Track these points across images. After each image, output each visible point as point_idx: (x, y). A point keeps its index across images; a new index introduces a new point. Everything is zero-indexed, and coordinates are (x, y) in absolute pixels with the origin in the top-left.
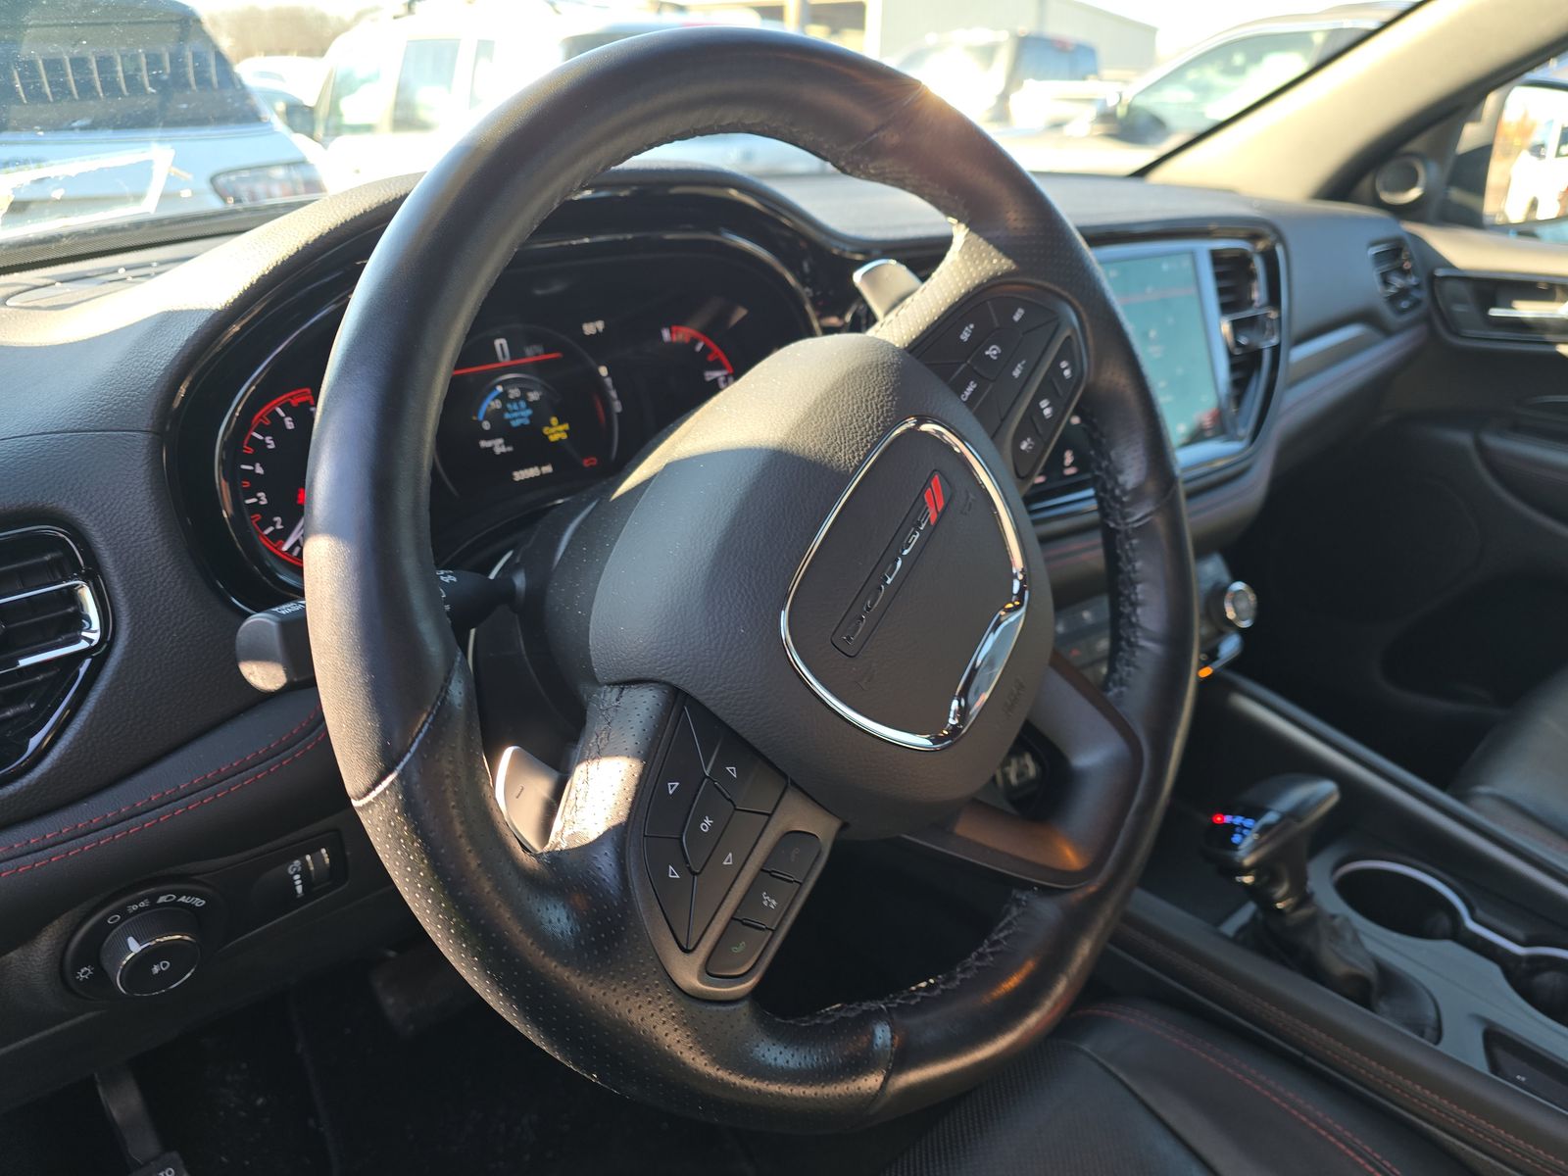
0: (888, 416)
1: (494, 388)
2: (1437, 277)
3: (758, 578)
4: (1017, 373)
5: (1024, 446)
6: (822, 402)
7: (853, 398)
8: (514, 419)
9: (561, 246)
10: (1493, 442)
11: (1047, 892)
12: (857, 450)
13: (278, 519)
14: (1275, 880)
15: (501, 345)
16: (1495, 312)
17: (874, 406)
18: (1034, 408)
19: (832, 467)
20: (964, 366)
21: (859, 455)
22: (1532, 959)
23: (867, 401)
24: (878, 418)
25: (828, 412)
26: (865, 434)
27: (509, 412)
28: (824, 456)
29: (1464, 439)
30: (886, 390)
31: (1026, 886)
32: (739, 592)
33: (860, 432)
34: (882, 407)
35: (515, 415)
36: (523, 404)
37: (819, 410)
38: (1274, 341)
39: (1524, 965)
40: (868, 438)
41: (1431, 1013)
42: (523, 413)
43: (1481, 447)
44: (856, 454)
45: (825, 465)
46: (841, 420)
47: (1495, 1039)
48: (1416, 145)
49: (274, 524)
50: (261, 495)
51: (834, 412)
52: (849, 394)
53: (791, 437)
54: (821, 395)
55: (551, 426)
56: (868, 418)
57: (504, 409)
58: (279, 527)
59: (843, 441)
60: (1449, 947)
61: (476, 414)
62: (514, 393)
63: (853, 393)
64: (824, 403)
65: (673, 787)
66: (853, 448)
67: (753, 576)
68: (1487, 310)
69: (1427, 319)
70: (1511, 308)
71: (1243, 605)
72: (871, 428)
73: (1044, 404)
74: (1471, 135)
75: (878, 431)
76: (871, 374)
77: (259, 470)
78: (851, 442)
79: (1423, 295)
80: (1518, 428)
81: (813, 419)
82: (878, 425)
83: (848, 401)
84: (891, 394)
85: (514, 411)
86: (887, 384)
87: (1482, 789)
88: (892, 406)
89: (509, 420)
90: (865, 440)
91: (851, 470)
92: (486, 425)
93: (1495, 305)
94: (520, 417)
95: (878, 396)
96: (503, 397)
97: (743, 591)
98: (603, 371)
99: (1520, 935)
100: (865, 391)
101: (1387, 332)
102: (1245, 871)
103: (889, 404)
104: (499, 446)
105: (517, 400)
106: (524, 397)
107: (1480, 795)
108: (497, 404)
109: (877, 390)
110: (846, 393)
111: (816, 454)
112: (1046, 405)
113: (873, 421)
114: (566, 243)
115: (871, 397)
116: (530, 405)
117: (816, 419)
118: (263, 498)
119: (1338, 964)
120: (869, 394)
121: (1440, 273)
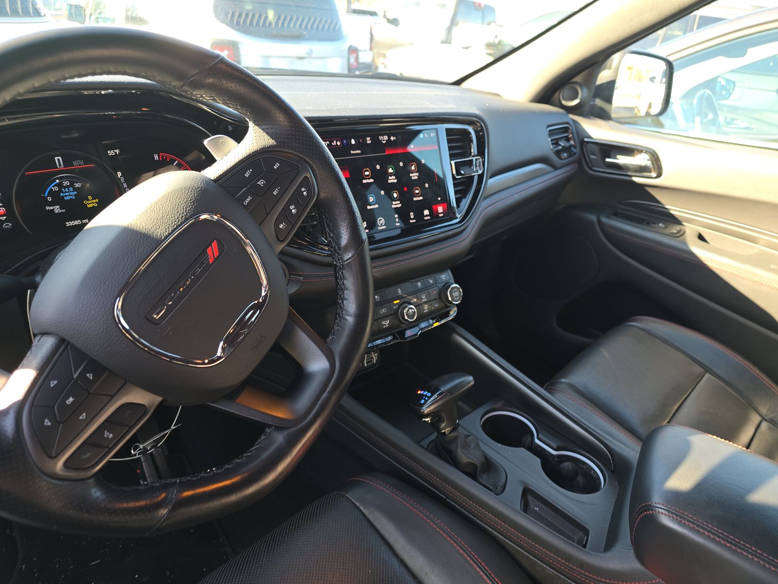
0: (188, 213)
1: (54, 180)
2: (584, 142)
3: (104, 287)
4: (275, 193)
5: (281, 226)
6: (155, 204)
7: (171, 203)
8: (66, 196)
10: (605, 220)
11: (279, 429)
12: (169, 228)
14: (441, 420)
15: (58, 159)
16: (608, 160)
17: (182, 208)
18: (286, 209)
19: (153, 236)
20: (245, 188)
21: (169, 231)
22: (559, 456)
23: (179, 205)
24: (183, 213)
25: (157, 209)
26: (174, 221)
27: (63, 193)
28: (150, 231)
29: (593, 218)
30: (191, 200)
31: (270, 426)
32: (94, 294)
33: (171, 220)
34: (186, 208)
35: (67, 194)
36: (71, 189)
37: (152, 208)
38: (480, 172)
39: (556, 459)
40: (176, 223)
41: (503, 480)
42: (71, 193)
43: (599, 221)
44: (167, 230)
45: (150, 234)
46: (163, 213)
47: (527, 492)
48: (578, 79)
51: (160, 209)
52: (170, 201)
53: (135, 220)
54: (155, 201)
55: (88, 200)
56: (178, 213)
57: (60, 191)
59: (161, 223)
60: (522, 451)
61: (44, 194)
62: (66, 183)
63: (172, 201)
64: (156, 205)
65: (53, 383)
66: (166, 227)
67: (102, 286)
68: (605, 159)
69: (579, 162)
70: (617, 159)
71: (456, 294)
72: (178, 218)
73: (292, 207)
74: (603, 76)
75: (181, 219)
76: (184, 192)
78: (166, 224)
79: (576, 151)
80: (616, 215)
81: (148, 212)
82: (182, 217)
83: (168, 205)
84: (193, 202)
85: (66, 192)
86: (192, 197)
87: (563, 380)
88: (192, 208)
89: (63, 197)
90: (173, 224)
91: (163, 238)
92: (50, 199)
93: (609, 157)
94: (69, 195)
95: (186, 203)
96: (60, 185)
97: (95, 294)
98: (119, 174)
99: (555, 446)
100: (179, 200)
101: (556, 168)
102: (427, 416)
103: (191, 207)
104: (57, 209)
105: (68, 187)
106: (73, 186)
107: (561, 382)
108: (56, 189)
109: (185, 200)
110: (168, 201)
111: (146, 229)
112: (293, 208)
113: (180, 215)
115: (181, 203)
116: (75, 189)
117: (149, 213)
119: (464, 457)
120: (180, 202)
121: (586, 140)
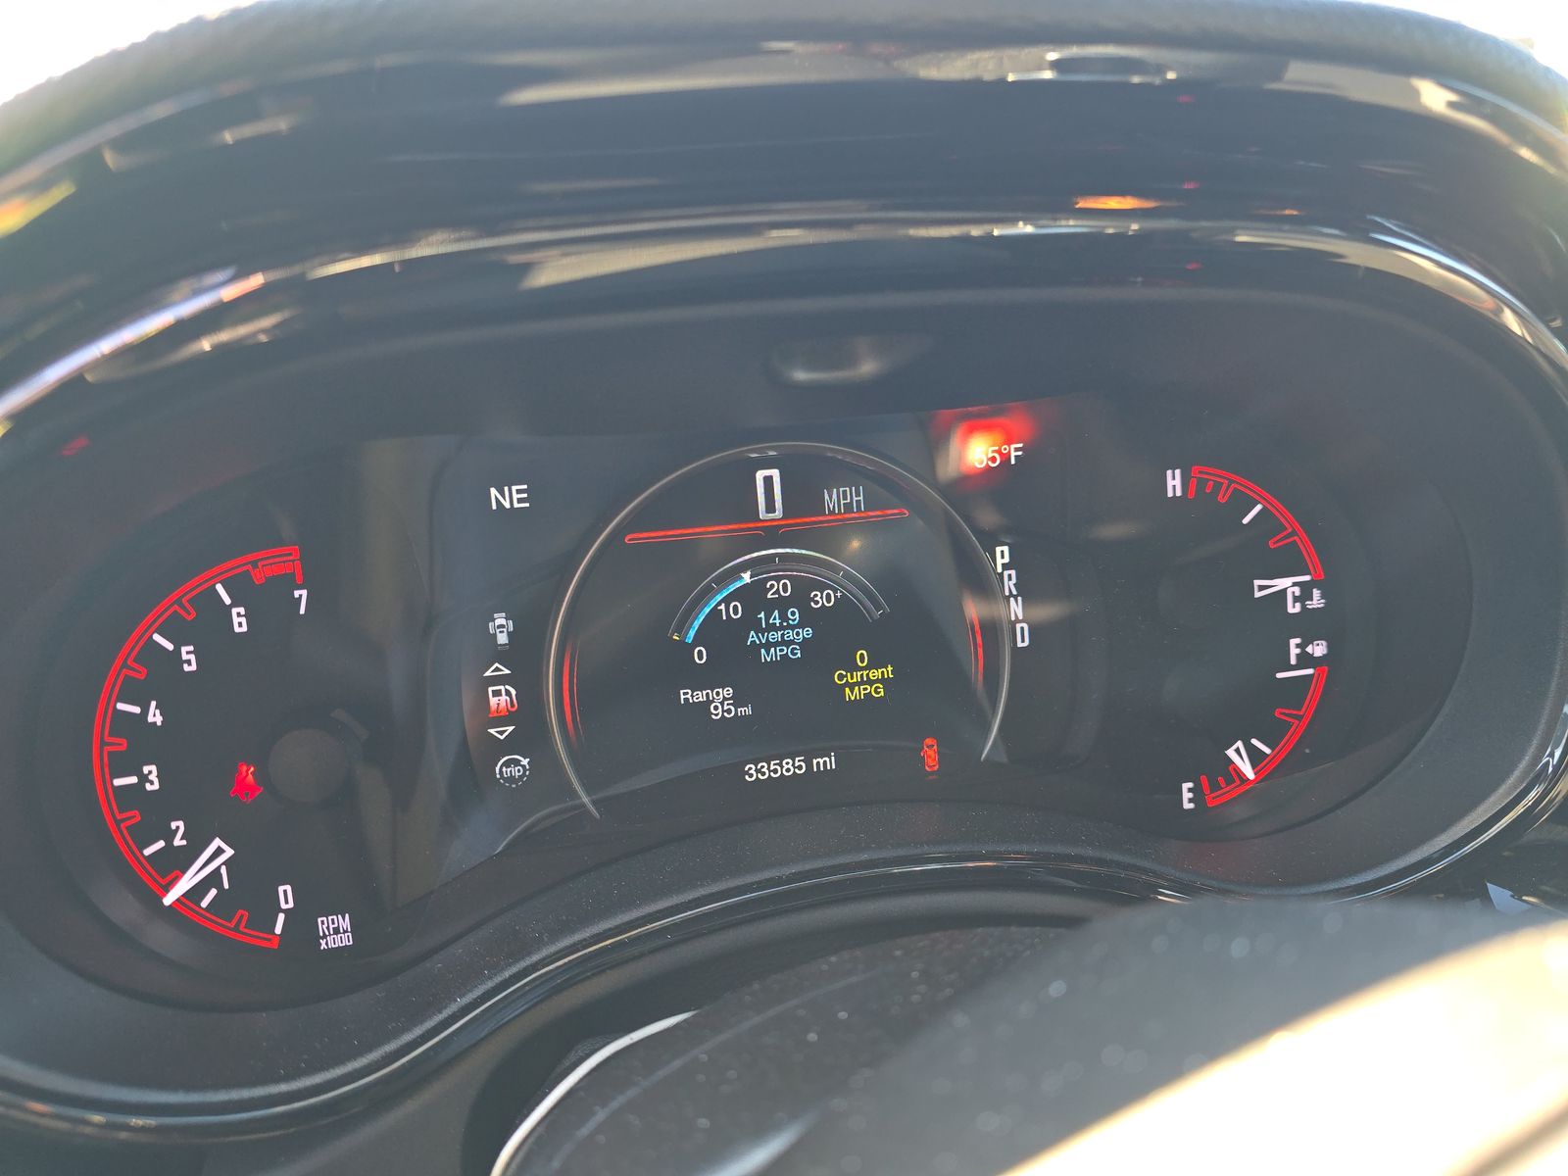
1: (733, 574)
8: (768, 646)
9: (967, 239)
13: (178, 825)
15: (768, 481)
27: (759, 630)
35: (773, 636)
36: (793, 613)
42: (791, 635)
49: (170, 835)
50: (150, 770)
55: (853, 668)
57: (750, 622)
58: (178, 842)
61: (681, 629)
62: (779, 588)
77: (155, 717)
85: (772, 628)
89: (755, 648)
92: (700, 656)
94: (780, 641)
96: (752, 597)
98: (1002, 555)
104: (721, 702)
105: (782, 604)
106: (800, 596)
108: (736, 611)
114: (976, 231)
116: (809, 617)
118: (153, 777)
